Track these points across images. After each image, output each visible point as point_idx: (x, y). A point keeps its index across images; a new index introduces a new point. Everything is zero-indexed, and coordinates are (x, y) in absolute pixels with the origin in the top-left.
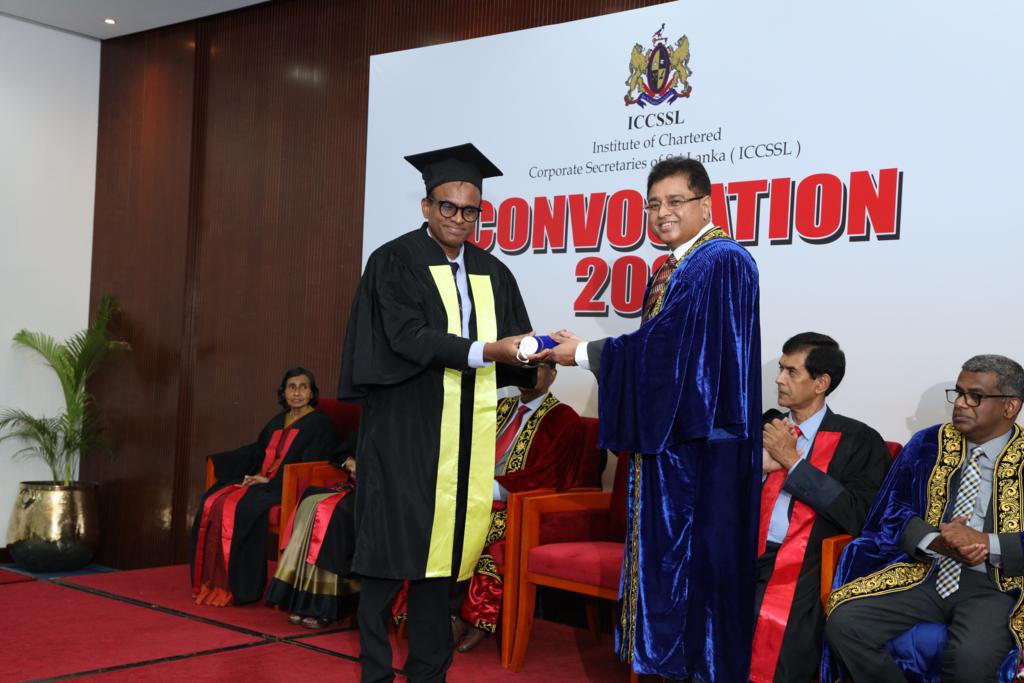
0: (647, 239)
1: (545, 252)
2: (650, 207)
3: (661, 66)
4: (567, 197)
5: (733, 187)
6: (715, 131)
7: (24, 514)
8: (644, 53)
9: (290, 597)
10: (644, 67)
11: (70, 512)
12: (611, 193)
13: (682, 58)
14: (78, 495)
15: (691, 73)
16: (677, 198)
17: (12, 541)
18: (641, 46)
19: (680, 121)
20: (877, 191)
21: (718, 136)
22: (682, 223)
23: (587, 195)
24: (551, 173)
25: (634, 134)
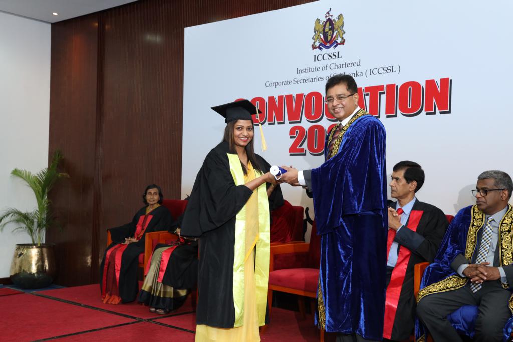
0: (325, 117)
1: (273, 124)
2: (328, 101)
3: (330, 29)
4: (284, 96)
5: (367, 89)
6: (357, 61)
7: (18, 260)
8: (321, 23)
9: (150, 299)
10: (321, 30)
11: (41, 259)
12: (306, 93)
13: (340, 25)
14: (44, 250)
15: (344, 32)
16: (342, 96)
17: (12, 274)
18: (319, 20)
19: (340, 56)
20: (439, 89)
21: (359, 63)
22: (345, 108)
23: (294, 95)
24: (275, 84)
25: (317, 64)
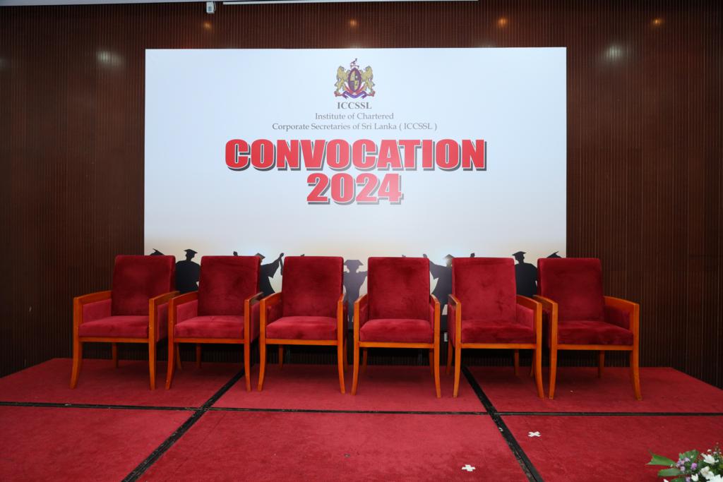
0: (353, 165)
3: (356, 79)
4: (300, 141)
5: (401, 142)
6: (390, 114)
8: (345, 71)
10: (346, 78)
12: (328, 140)
15: (374, 85)
18: (343, 68)
19: (369, 107)
20: (475, 149)
23: (313, 140)
24: (288, 128)
25: (341, 111)
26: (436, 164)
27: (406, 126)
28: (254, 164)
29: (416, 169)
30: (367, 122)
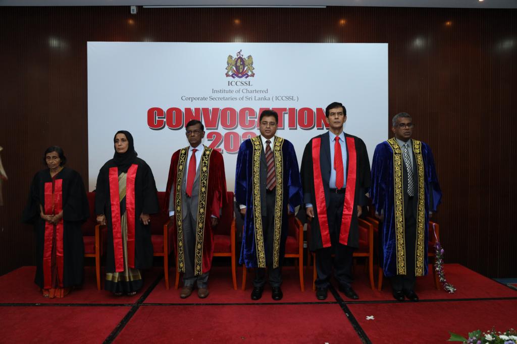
0: (239, 126)
3: (241, 65)
4: (201, 109)
6: (265, 90)
8: (233, 59)
10: (234, 63)
12: (221, 107)
13: (250, 63)
15: (254, 69)
18: (231, 56)
19: (250, 84)
23: (211, 108)
24: (192, 99)
25: (231, 88)
26: (298, 125)
27: (277, 98)
28: (168, 125)
29: (284, 129)
30: (249, 95)
